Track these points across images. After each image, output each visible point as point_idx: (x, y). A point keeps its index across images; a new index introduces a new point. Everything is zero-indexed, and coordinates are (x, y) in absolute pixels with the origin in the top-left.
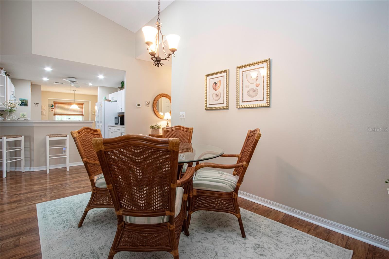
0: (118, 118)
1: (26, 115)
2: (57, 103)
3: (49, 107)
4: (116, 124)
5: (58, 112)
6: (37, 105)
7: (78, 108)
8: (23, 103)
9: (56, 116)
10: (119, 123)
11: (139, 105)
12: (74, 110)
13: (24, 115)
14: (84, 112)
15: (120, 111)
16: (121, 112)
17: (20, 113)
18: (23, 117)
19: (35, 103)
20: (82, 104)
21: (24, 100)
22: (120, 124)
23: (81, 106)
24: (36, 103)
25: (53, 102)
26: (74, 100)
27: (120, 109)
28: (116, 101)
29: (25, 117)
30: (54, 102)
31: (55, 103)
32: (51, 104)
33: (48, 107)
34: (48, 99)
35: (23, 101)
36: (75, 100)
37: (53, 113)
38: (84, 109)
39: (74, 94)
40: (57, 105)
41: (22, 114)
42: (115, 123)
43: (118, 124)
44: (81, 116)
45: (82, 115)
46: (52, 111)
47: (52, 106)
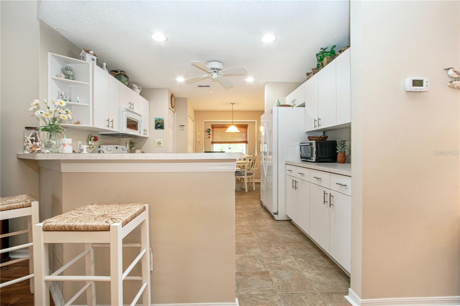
0: (311, 144)
1: (162, 143)
2: (215, 127)
3: (206, 133)
4: (305, 159)
5: (217, 138)
6: (182, 129)
7: (239, 131)
8: (159, 125)
9: (214, 145)
10: (312, 156)
11: (417, 83)
12: (233, 134)
13: (159, 143)
14: (248, 138)
15: (315, 126)
16: (319, 128)
17: (155, 140)
18: (158, 146)
19: (180, 126)
20: (245, 127)
21: (159, 120)
22: (316, 159)
23: (243, 130)
24: (182, 126)
25: (210, 125)
26: (231, 121)
27: (315, 121)
28: (303, 106)
29: (161, 146)
30: (212, 125)
31: (213, 127)
32: (208, 128)
33: (205, 131)
34: (205, 122)
35: (159, 122)
36: (234, 121)
37: (211, 140)
38: (248, 133)
39: (233, 111)
40: (216, 130)
41: (158, 141)
42: (301, 157)
43: (310, 159)
44: (244, 144)
45: (246, 142)
46: (209, 138)
47: (209, 131)
